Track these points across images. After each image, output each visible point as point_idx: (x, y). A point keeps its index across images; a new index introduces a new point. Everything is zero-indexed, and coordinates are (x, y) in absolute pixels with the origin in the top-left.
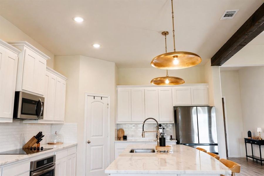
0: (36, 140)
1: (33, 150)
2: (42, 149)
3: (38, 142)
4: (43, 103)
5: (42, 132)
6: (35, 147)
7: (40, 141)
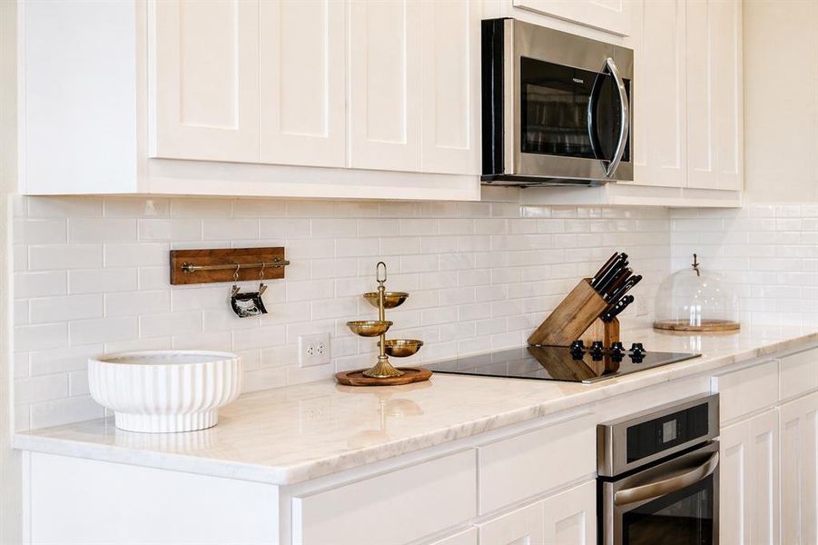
0: (598, 303)
1: (587, 359)
2: (638, 354)
3: (609, 316)
4: (627, 83)
5: (625, 256)
6: (600, 344)
7: (622, 308)
